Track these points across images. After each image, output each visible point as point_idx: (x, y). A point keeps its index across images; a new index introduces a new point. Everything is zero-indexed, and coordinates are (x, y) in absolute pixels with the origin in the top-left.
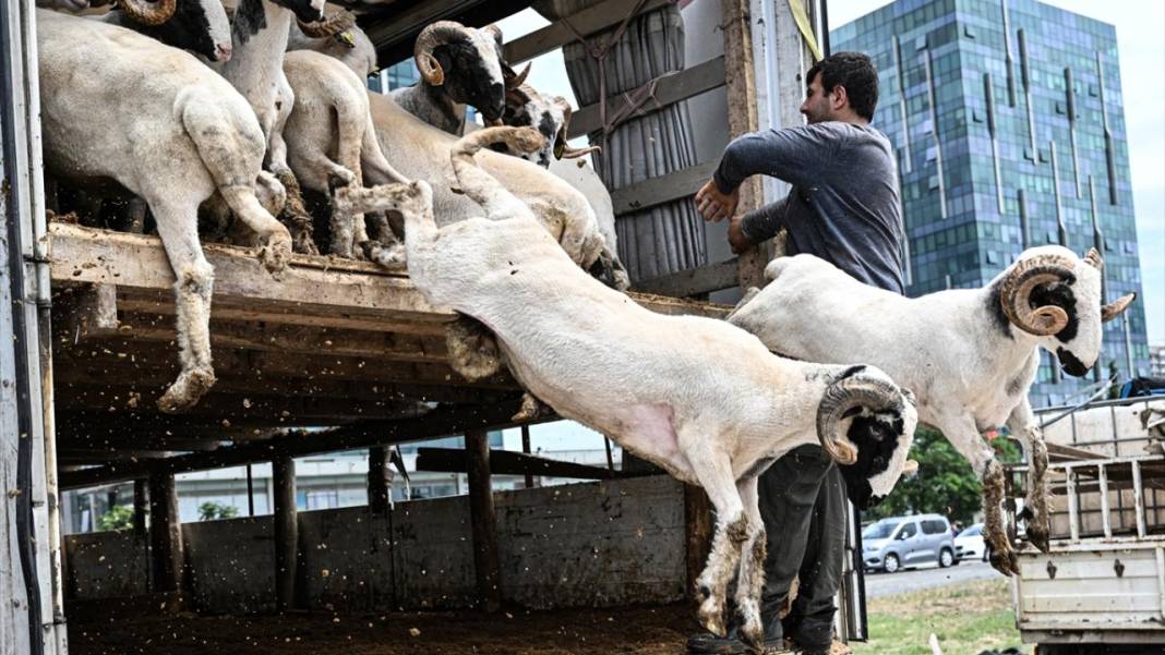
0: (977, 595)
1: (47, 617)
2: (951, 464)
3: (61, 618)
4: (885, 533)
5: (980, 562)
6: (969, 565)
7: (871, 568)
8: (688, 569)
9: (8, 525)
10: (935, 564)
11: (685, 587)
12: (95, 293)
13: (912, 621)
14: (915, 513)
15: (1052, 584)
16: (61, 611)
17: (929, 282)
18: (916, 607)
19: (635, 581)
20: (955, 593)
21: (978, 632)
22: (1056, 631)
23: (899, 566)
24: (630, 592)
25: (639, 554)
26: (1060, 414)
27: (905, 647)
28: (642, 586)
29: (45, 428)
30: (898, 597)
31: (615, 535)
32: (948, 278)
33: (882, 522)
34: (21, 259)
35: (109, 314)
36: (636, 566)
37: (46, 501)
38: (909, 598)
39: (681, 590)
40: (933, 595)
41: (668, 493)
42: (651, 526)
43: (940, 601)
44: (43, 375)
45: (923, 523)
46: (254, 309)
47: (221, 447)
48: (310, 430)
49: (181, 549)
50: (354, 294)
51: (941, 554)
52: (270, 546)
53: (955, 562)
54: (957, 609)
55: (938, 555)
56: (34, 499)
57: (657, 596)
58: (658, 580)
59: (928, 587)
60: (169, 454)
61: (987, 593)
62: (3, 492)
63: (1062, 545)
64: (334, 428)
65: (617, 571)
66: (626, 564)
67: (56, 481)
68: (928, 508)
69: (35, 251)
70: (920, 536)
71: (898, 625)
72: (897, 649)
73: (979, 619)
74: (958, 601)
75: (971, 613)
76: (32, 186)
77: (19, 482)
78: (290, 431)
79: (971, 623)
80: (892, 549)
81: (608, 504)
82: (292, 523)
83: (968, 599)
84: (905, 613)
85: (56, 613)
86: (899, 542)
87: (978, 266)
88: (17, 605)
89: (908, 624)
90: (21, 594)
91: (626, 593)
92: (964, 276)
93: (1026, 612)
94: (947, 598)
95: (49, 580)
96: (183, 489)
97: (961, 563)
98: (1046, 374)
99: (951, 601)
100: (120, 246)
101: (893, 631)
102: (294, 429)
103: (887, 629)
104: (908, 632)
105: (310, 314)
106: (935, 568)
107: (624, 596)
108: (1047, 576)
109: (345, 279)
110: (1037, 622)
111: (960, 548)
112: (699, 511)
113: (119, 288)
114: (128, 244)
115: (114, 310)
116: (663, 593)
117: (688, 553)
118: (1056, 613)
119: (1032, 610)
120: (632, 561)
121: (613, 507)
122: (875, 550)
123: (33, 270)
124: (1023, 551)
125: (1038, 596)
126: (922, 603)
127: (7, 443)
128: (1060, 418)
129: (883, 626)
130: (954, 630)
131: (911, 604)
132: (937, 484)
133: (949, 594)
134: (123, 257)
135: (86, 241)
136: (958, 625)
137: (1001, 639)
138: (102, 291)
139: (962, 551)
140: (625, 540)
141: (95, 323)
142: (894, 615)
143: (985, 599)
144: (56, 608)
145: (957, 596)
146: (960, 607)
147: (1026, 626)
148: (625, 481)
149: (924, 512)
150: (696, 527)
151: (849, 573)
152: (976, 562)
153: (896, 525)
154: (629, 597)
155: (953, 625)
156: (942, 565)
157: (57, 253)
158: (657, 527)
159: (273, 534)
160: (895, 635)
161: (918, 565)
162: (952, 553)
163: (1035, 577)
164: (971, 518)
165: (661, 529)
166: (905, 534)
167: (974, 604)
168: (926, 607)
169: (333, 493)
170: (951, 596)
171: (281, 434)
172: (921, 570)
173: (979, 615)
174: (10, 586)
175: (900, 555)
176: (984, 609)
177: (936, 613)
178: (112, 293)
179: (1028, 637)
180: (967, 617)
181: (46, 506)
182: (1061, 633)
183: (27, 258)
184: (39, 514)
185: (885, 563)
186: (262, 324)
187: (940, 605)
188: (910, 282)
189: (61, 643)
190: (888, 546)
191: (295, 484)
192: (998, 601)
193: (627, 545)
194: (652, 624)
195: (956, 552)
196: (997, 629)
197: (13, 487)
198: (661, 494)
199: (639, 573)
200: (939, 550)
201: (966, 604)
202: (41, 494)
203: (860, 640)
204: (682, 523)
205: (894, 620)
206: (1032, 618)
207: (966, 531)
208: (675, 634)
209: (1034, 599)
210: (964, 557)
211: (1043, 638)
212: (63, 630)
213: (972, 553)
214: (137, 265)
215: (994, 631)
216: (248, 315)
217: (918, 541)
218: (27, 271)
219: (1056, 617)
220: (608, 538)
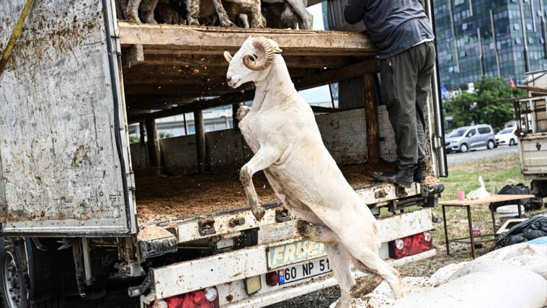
0: (505, 161)
1: (127, 171)
2: (493, 101)
3: (132, 171)
4: (461, 134)
5: (508, 146)
6: (502, 148)
7: (454, 151)
8: (368, 149)
9: (112, 138)
10: (485, 147)
11: (367, 157)
12: (136, 48)
13: (474, 174)
14: (475, 124)
15: (539, 153)
16: (131, 169)
17: (481, 14)
18: (475, 167)
19: (346, 155)
20: (495, 160)
21: (505, 177)
22: (541, 174)
23: (468, 149)
24: (344, 160)
25: (347, 144)
26: (542, 74)
27: (470, 185)
28: (349, 157)
29: (122, 100)
30: (467, 163)
31: (337, 136)
32: (491, 11)
33: (459, 129)
34: (110, 37)
35: (141, 56)
36: (346, 149)
37: (124, 127)
38: (472, 164)
39: (365, 158)
40: (484, 162)
41: (358, 117)
42: (351, 131)
43: (487, 164)
44: (120, 81)
45: (479, 129)
46: (191, 50)
47: (173, 108)
48: (208, 98)
49: (159, 149)
50: (229, 41)
51: (488, 143)
52: (194, 147)
53: (495, 147)
54: (496, 168)
55: (486, 143)
56: (121, 127)
57: (355, 161)
58: (355, 154)
59: (482, 158)
60: (152, 111)
61: (511, 160)
62: (109, 125)
63: (543, 135)
64: (218, 97)
65: (338, 151)
66: (341, 148)
67: (126, 120)
68: (481, 121)
69: (115, 34)
70: (477, 135)
71: (467, 175)
72: (466, 186)
73: (506, 172)
74: (496, 164)
75: (502, 169)
76: (112, 9)
77: (115, 121)
78: (200, 99)
79: (502, 174)
80: (464, 141)
81: (333, 123)
82: (203, 137)
83: (501, 163)
84: (470, 170)
85: (130, 170)
86: (467, 138)
87: (506, 4)
88: (117, 167)
89: (471, 175)
90: (118, 163)
91: (342, 160)
92: (499, 9)
93: (526, 166)
94: (491, 163)
95: (127, 157)
96: (159, 126)
97: (498, 147)
98: (541, 54)
99: (492, 164)
100: (143, 29)
101: (465, 178)
102: (202, 98)
103: (461, 177)
104: (472, 178)
105: (212, 50)
106: (485, 150)
107: (341, 162)
108: (536, 149)
109: (225, 35)
110: (531, 170)
111: (497, 140)
112: (372, 124)
113: (143, 45)
114: (146, 28)
115: (143, 54)
116: (358, 160)
117: (368, 142)
118: (541, 166)
119: (529, 165)
120: (344, 146)
121: (335, 124)
122: (456, 142)
123: (114, 41)
124: (525, 138)
125: (532, 158)
126: (479, 166)
127: (109, 107)
128: (542, 75)
129: (460, 176)
130: (494, 177)
131: (473, 166)
132: (486, 111)
133: (492, 161)
134: (144, 34)
135: (131, 28)
136: (496, 175)
137: (517, 180)
138: (138, 47)
139: (499, 141)
140: (341, 138)
141: (136, 60)
142: (465, 171)
143: (509, 163)
144: (130, 168)
145: (496, 162)
146: (497, 167)
147: (526, 172)
148: (340, 113)
149: (480, 124)
150: (371, 130)
151: (439, 148)
152: (505, 146)
153: (466, 130)
154: (343, 162)
155: (493, 175)
156: (489, 148)
157: (122, 33)
158: (354, 132)
159: (195, 142)
160: (465, 180)
161: (477, 149)
162: (493, 142)
163: (530, 150)
164: (504, 125)
165: (356, 132)
166: (470, 134)
167: (504, 165)
168: (481, 167)
169: (212, 126)
170: (493, 162)
171: (196, 101)
172: (478, 151)
173: (506, 170)
174: (114, 160)
175: (468, 144)
176: (509, 167)
177: (485, 170)
178: (142, 48)
179: (527, 178)
180: (500, 171)
181: (124, 129)
182: (543, 175)
183: (112, 37)
184: (122, 133)
185: (461, 148)
186: (193, 55)
187: (487, 166)
188: (472, 14)
189: (133, 181)
190: (463, 140)
191: (203, 122)
192: (516, 164)
193: (342, 140)
194: (354, 172)
195: (496, 142)
196: (515, 176)
197: (113, 124)
198: (356, 117)
199: (347, 152)
200: (487, 142)
201: (499, 165)
202: (122, 125)
203: (444, 177)
204: (365, 129)
205: (465, 173)
206: (529, 169)
207: (501, 132)
208: (364, 176)
209: (530, 160)
210: (500, 144)
211: (535, 178)
212: (133, 176)
213: (504, 142)
214: (149, 36)
215: (513, 177)
216: (189, 52)
217: (477, 137)
218: (112, 42)
219: (541, 168)
220: (334, 137)
